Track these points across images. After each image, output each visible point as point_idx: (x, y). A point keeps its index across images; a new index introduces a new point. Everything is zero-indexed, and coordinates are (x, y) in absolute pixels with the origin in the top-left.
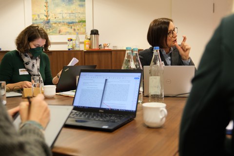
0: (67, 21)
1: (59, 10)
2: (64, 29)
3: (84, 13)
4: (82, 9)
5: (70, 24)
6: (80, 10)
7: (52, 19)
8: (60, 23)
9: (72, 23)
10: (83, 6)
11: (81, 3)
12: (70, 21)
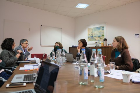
0: (98, 36)
1: (96, 32)
2: (97, 39)
3: (104, 32)
4: (103, 31)
5: (99, 37)
6: (102, 31)
7: (94, 35)
8: (96, 36)
9: (100, 36)
10: (103, 30)
11: (102, 29)
12: (99, 36)
